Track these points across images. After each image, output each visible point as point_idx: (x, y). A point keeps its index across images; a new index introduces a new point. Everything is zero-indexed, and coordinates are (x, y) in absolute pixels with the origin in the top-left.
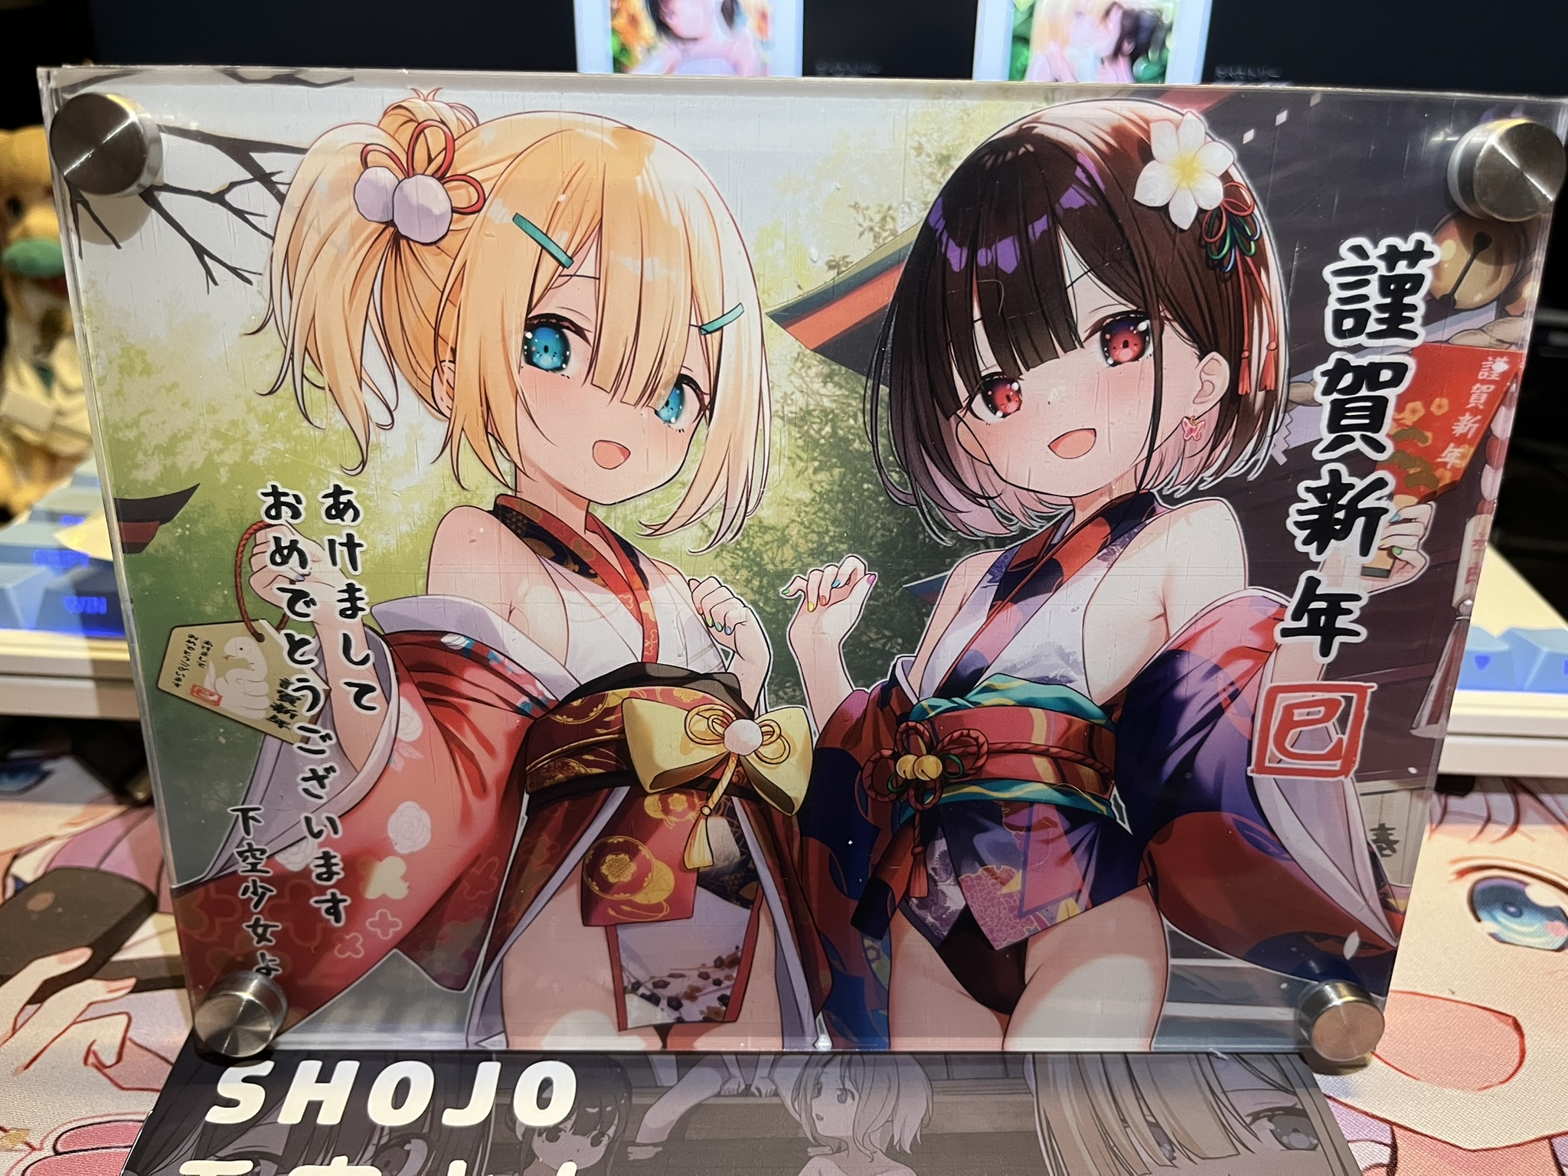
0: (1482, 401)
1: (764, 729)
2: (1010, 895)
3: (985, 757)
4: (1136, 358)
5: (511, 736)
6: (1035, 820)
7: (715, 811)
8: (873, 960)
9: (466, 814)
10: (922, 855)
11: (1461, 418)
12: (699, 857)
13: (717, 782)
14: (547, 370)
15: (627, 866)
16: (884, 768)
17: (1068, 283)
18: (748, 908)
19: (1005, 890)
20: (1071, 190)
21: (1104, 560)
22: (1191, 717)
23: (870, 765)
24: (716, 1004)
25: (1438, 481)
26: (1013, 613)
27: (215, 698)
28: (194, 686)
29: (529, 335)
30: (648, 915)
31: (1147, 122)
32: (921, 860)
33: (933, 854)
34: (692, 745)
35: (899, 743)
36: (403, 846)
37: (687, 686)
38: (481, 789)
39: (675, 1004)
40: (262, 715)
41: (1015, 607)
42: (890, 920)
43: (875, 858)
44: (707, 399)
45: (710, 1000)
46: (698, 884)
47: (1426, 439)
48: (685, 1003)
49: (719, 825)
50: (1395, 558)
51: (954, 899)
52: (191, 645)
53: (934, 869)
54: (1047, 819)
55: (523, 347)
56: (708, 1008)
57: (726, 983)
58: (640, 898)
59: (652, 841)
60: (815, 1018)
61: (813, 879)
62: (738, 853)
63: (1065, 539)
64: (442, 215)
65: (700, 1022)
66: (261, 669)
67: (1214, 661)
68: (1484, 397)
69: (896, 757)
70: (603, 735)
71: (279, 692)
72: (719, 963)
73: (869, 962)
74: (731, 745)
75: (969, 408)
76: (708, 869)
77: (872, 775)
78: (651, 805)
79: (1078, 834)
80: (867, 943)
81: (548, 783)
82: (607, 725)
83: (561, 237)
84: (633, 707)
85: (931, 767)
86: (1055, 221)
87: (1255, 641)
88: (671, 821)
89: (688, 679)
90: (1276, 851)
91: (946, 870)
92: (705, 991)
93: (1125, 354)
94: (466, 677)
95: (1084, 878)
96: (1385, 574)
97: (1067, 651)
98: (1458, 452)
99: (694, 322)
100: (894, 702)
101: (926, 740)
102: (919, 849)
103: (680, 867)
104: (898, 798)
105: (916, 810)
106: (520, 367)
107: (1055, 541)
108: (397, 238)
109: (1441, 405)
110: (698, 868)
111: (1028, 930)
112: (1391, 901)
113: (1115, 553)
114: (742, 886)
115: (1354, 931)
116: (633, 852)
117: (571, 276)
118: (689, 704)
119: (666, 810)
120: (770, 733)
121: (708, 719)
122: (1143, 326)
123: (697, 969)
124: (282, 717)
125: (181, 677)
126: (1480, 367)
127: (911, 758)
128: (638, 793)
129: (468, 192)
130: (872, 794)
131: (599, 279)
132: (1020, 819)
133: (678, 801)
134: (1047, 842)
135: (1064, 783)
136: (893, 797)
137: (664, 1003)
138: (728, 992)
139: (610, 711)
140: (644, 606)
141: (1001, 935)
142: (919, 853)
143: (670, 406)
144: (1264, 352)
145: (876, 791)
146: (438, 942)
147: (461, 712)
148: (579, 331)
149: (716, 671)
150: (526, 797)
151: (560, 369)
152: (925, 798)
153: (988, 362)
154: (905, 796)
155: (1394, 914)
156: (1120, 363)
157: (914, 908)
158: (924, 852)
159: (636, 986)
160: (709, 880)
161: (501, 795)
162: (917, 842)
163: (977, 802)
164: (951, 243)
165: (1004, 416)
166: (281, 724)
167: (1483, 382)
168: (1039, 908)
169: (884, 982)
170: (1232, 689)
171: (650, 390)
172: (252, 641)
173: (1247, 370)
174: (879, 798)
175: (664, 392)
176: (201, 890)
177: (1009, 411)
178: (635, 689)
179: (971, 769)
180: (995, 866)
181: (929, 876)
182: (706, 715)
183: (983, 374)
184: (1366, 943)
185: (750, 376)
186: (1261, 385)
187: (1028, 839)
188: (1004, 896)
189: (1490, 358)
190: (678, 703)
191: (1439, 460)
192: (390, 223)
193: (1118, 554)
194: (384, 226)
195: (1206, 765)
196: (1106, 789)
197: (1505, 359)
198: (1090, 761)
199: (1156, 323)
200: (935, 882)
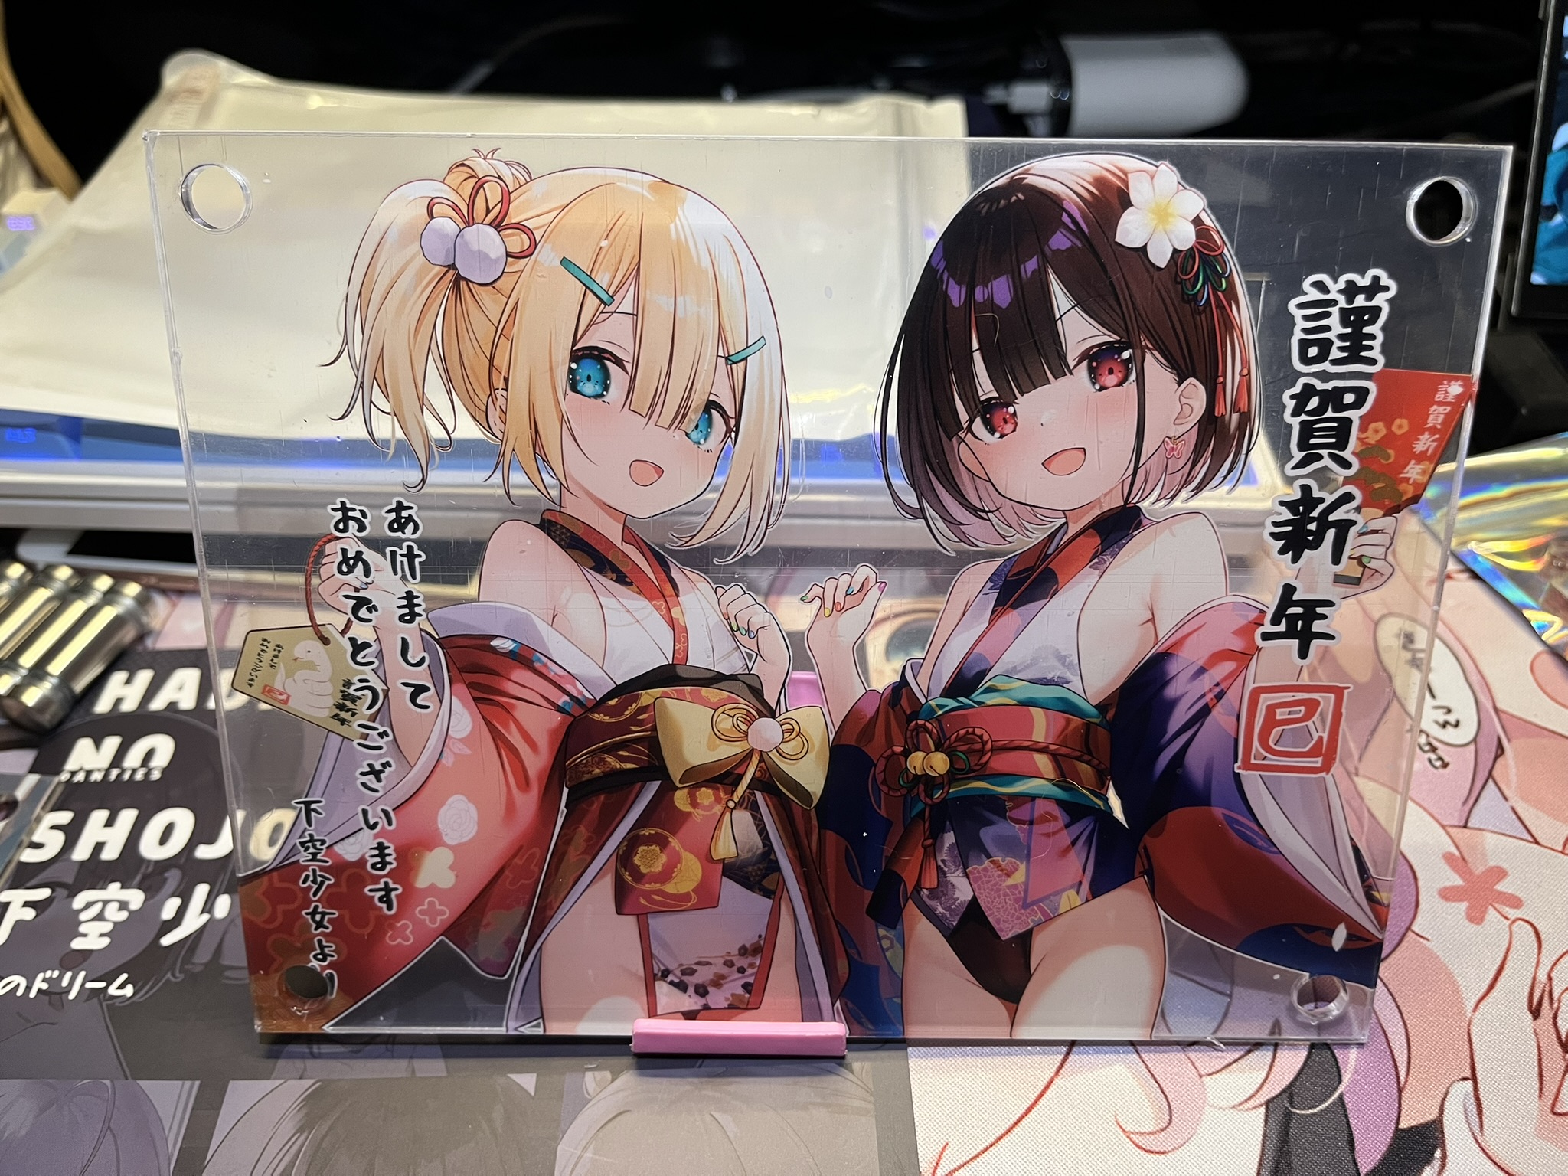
0: (1439, 422)
1: (784, 727)
2: (1015, 887)
3: (989, 754)
4: (1120, 384)
5: (553, 733)
6: (1036, 814)
7: (739, 805)
8: (888, 949)
9: (510, 808)
10: (932, 848)
11: (1421, 437)
12: (725, 848)
13: (741, 777)
14: (589, 397)
15: (657, 857)
16: (896, 764)
17: (1058, 316)
18: (770, 898)
19: (1010, 882)
20: (1058, 233)
21: (1096, 569)
22: (1180, 717)
23: (883, 762)
24: (740, 991)
25: (1401, 495)
26: (1013, 618)
27: (284, 697)
28: (266, 686)
29: (574, 366)
30: (676, 904)
31: (1125, 174)
32: (931, 852)
33: (943, 846)
34: (718, 741)
35: (909, 740)
36: (452, 838)
37: (715, 686)
38: (524, 783)
39: (701, 991)
40: (326, 713)
41: (1015, 612)
42: (903, 910)
43: (888, 850)
44: (733, 422)
45: (734, 987)
46: (724, 874)
47: (1389, 457)
48: (711, 989)
49: (743, 817)
50: (1365, 567)
51: (963, 891)
52: (264, 648)
53: (943, 861)
54: (1048, 813)
55: (568, 376)
56: (732, 995)
57: (750, 971)
58: (670, 888)
59: (681, 833)
60: (833, 1005)
61: (831, 871)
62: (761, 845)
63: (1060, 550)
64: (496, 261)
65: (725, 1008)
66: (326, 669)
67: (1201, 663)
68: (1441, 419)
69: (906, 753)
70: (637, 732)
71: (342, 691)
72: (743, 951)
73: (884, 951)
74: (754, 742)
75: (969, 429)
76: (733, 860)
77: (884, 771)
78: (681, 799)
79: (1077, 828)
80: (882, 932)
81: (586, 777)
82: (640, 723)
83: (603, 279)
84: (663, 705)
85: (940, 763)
86: (1045, 261)
87: (1237, 644)
88: (698, 814)
89: (715, 679)
90: (1265, 845)
91: (955, 862)
92: (728, 979)
93: (1111, 380)
94: (512, 678)
95: (1084, 872)
96: (1356, 581)
97: (1063, 654)
98: (1418, 468)
99: (721, 353)
100: (904, 702)
101: (935, 738)
102: (929, 842)
103: (708, 858)
104: (909, 792)
105: (926, 804)
106: (566, 394)
107: (1050, 552)
108: (458, 279)
109: (1401, 426)
110: (724, 859)
111: (1032, 920)
112: (1375, 894)
113: (1105, 561)
114: (764, 877)
115: (1341, 923)
116: (663, 843)
117: (612, 313)
118: (714, 703)
119: (694, 804)
120: (791, 731)
121: (733, 717)
122: (1126, 355)
123: (722, 957)
124: (343, 715)
125: (254, 677)
126: (1436, 391)
127: (920, 755)
128: (668, 787)
129: (521, 237)
130: (884, 788)
131: (637, 315)
132: (1023, 813)
133: (706, 795)
134: (1048, 835)
135: (1064, 777)
136: (904, 791)
137: (691, 990)
138: (751, 980)
139: (643, 710)
140: (675, 612)
141: (1007, 925)
142: (929, 846)
143: (699, 429)
144: (1237, 378)
145: (887, 786)
146: (482, 930)
147: (507, 710)
148: (619, 362)
149: (740, 672)
150: (566, 791)
151: (602, 395)
152: (935, 792)
153: (986, 388)
154: (915, 791)
155: (1378, 907)
156: (1106, 388)
157: (925, 899)
158: (934, 845)
159: (665, 973)
160: (733, 870)
161: (543, 789)
162: (927, 834)
163: (982, 796)
164: (951, 281)
165: (1002, 436)
166: (343, 722)
167: (1440, 404)
168: (1041, 900)
169: (897, 969)
170: (1217, 690)
171: (681, 414)
172: (319, 644)
173: (1222, 393)
174: (891, 793)
175: (694, 417)
176: (265, 879)
177: (1006, 432)
178: (666, 689)
179: (976, 765)
180: (1000, 859)
181: (938, 867)
182: (732, 713)
183: (982, 399)
184: (1355, 936)
185: (772, 400)
186: (1235, 408)
187: (1030, 833)
188: (1009, 887)
189: (1445, 382)
190: (705, 703)
191: (1402, 475)
192: (452, 267)
193: (1108, 563)
194: (446, 269)
195: (1195, 762)
196: (1103, 785)
197: (1460, 382)
198: (1087, 757)
199: (1139, 352)
200: (945, 873)
